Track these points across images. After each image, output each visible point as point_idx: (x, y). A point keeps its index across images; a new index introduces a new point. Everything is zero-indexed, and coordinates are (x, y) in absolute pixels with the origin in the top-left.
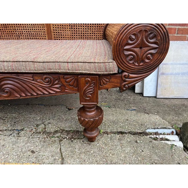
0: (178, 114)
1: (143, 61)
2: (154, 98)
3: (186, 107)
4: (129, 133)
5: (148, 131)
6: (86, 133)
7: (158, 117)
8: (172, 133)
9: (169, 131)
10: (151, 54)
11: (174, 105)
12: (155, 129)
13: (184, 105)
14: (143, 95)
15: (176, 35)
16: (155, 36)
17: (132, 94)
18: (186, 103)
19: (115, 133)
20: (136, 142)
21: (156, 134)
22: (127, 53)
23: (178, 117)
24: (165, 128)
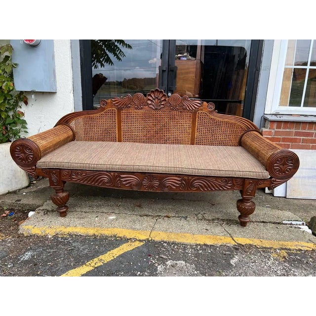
0: (306, 211)
1: (284, 172)
2: (284, 198)
3: (313, 207)
4: (270, 222)
5: (284, 222)
6: (242, 218)
7: (290, 213)
8: (303, 224)
9: (301, 223)
10: (289, 169)
11: (303, 205)
12: (289, 221)
13: (311, 205)
14: (273, 196)
15: (301, 144)
16: (292, 160)
17: (263, 194)
18: (313, 203)
19: (258, 222)
20: (277, 228)
21: (291, 224)
22: (275, 168)
23: (307, 214)
24: (297, 221)
